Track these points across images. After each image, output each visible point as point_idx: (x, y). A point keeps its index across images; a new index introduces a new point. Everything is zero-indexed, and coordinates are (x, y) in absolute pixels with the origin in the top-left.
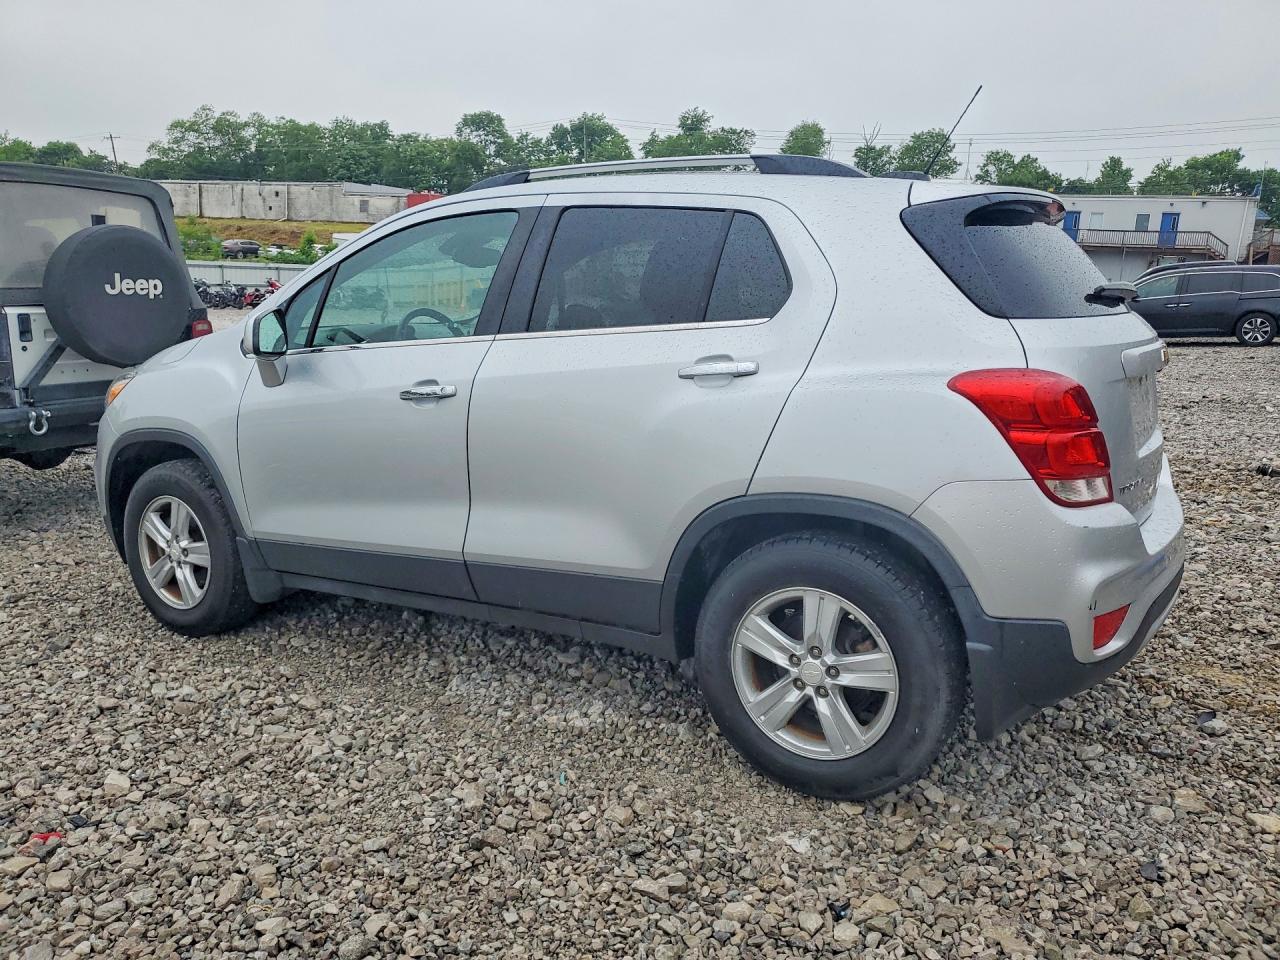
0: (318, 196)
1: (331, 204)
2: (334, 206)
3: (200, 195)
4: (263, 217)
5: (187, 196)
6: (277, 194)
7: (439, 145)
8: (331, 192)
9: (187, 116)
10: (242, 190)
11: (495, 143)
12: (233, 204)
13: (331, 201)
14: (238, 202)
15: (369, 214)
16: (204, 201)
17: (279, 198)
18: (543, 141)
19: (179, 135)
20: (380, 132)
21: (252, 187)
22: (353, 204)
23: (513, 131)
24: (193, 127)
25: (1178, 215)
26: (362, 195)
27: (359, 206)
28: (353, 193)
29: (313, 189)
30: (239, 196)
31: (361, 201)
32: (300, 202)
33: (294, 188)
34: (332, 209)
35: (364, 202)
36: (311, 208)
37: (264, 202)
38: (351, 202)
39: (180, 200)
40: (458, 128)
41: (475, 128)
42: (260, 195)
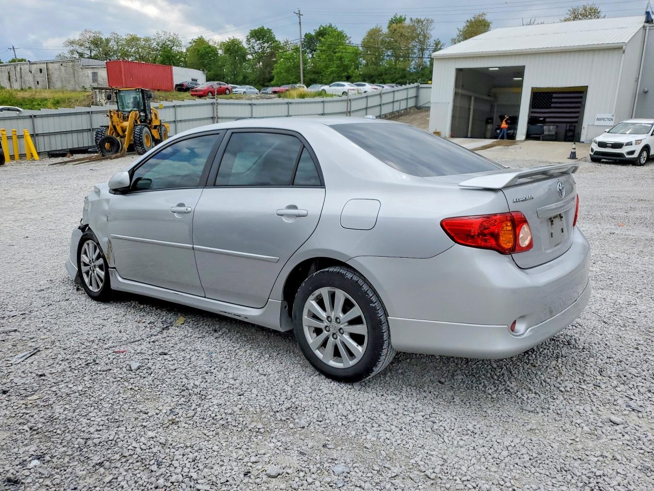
0: (65, 70)
1: (74, 77)
2: (76, 79)
4: (34, 90)
6: (41, 71)
8: (73, 66)
10: (21, 69)
12: (16, 80)
13: (74, 74)
14: (19, 79)
15: (98, 84)
17: (42, 75)
21: (25, 66)
22: (88, 76)
26: (92, 68)
27: (91, 77)
28: (87, 67)
29: (62, 65)
30: (19, 73)
31: (93, 73)
32: (55, 76)
33: (50, 66)
34: (75, 81)
35: (95, 74)
36: (62, 81)
37: (34, 78)
38: (86, 74)
40: (248, 39)
41: (257, 39)
42: (31, 72)
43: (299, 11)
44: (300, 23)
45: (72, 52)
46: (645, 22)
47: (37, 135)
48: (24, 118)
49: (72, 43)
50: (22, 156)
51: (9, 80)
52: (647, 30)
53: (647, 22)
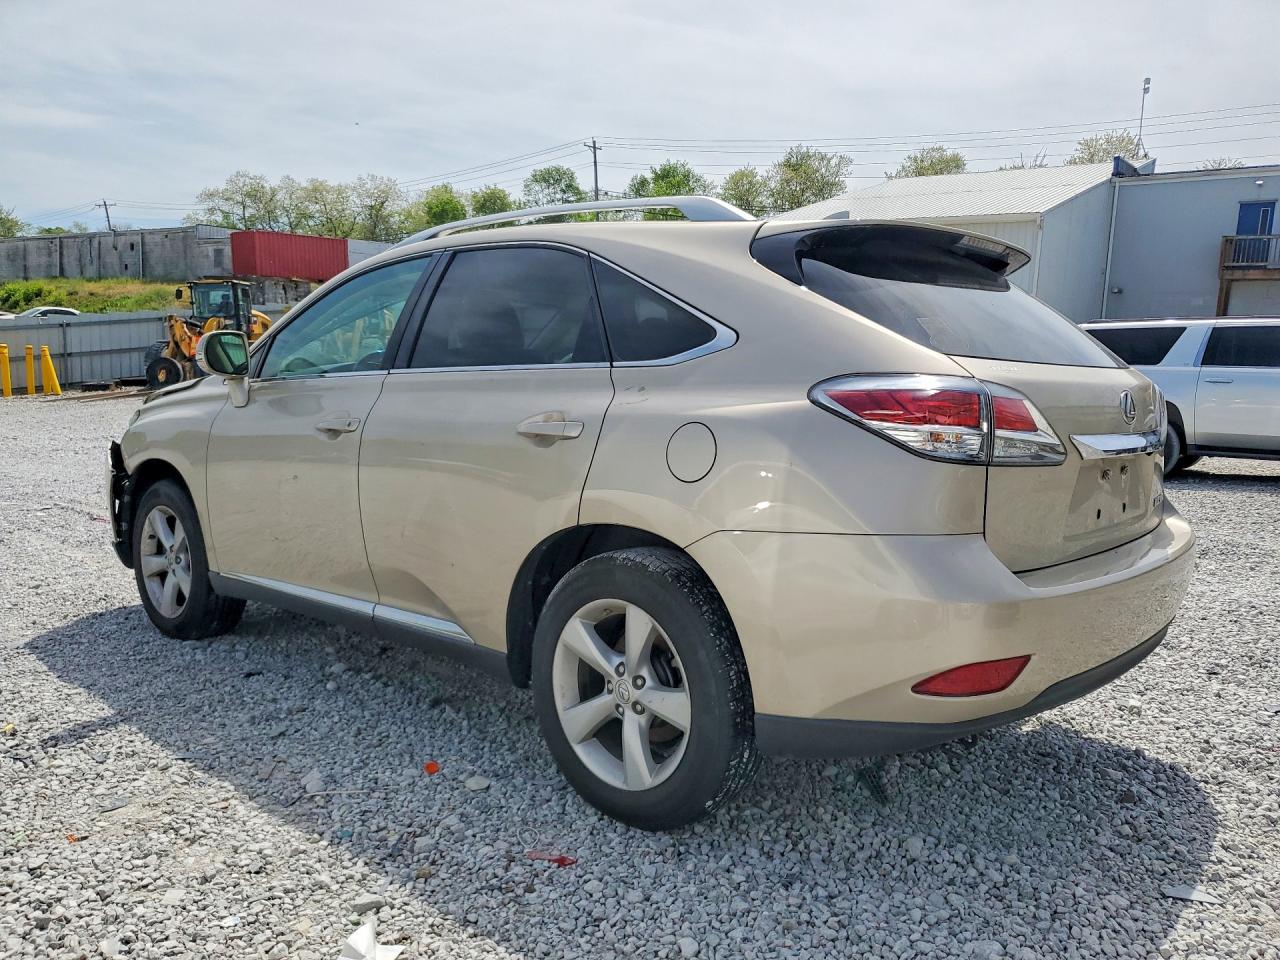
0: (172, 246)
1: (185, 258)
2: (188, 261)
3: (61, 254)
5: (50, 255)
6: (132, 246)
8: (184, 238)
10: (100, 243)
12: (91, 263)
13: (185, 252)
14: (95, 260)
15: (223, 269)
16: (65, 261)
17: (134, 253)
21: (107, 239)
22: (208, 255)
26: (215, 242)
27: (213, 259)
28: (207, 240)
29: (166, 236)
30: (97, 252)
31: (216, 251)
32: (155, 256)
33: (148, 238)
34: (186, 264)
35: (219, 253)
36: (165, 264)
37: (120, 258)
38: (205, 253)
39: (44, 260)
40: (526, 186)
41: (544, 184)
42: (116, 249)
43: (594, 142)
44: (595, 162)
45: (211, 211)
46: (1113, 175)
47: (70, 355)
48: (51, 326)
49: (211, 195)
50: (39, 389)
51: (80, 261)
52: (1117, 188)
53: (1117, 173)
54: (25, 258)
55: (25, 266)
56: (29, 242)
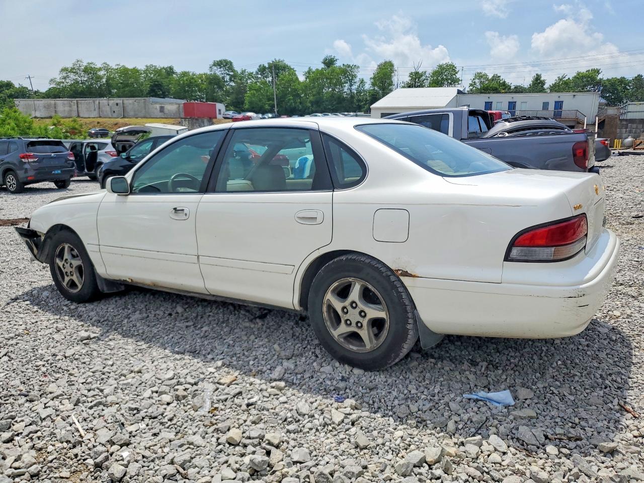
0: (138, 104)
1: (145, 109)
2: (147, 110)
3: (77, 106)
4: (111, 116)
5: (70, 106)
7: (201, 76)
8: (145, 102)
9: (69, 65)
10: (99, 103)
11: (229, 75)
12: (95, 110)
13: (145, 107)
14: (97, 109)
15: (164, 114)
16: (80, 109)
17: (117, 107)
18: (254, 73)
19: (65, 75)
20: (170, 71)
21: (104, 101)
22: (156, 109)
23: (238, 68)
24: (72, 70)
25: (562, 102)
26: (160, 104)
27: (159, 109)
28: (156, 103)
29: (135, 101)
30: (98, 106)
31: (160, 107)
32: (129, 108)
33: (125, 101)
34: (145, 111)
35: (162, 108)
36: (135, 111)
37: (111, 109)
38: (155, 107)
39: (67, 109)
40: (210, 67)
41: (219, 67)
42: (109, 105)
51: (88, 109)
53: (458, 93)
54: (55, 108)
55: (56, 111)
56: (57, 101)
